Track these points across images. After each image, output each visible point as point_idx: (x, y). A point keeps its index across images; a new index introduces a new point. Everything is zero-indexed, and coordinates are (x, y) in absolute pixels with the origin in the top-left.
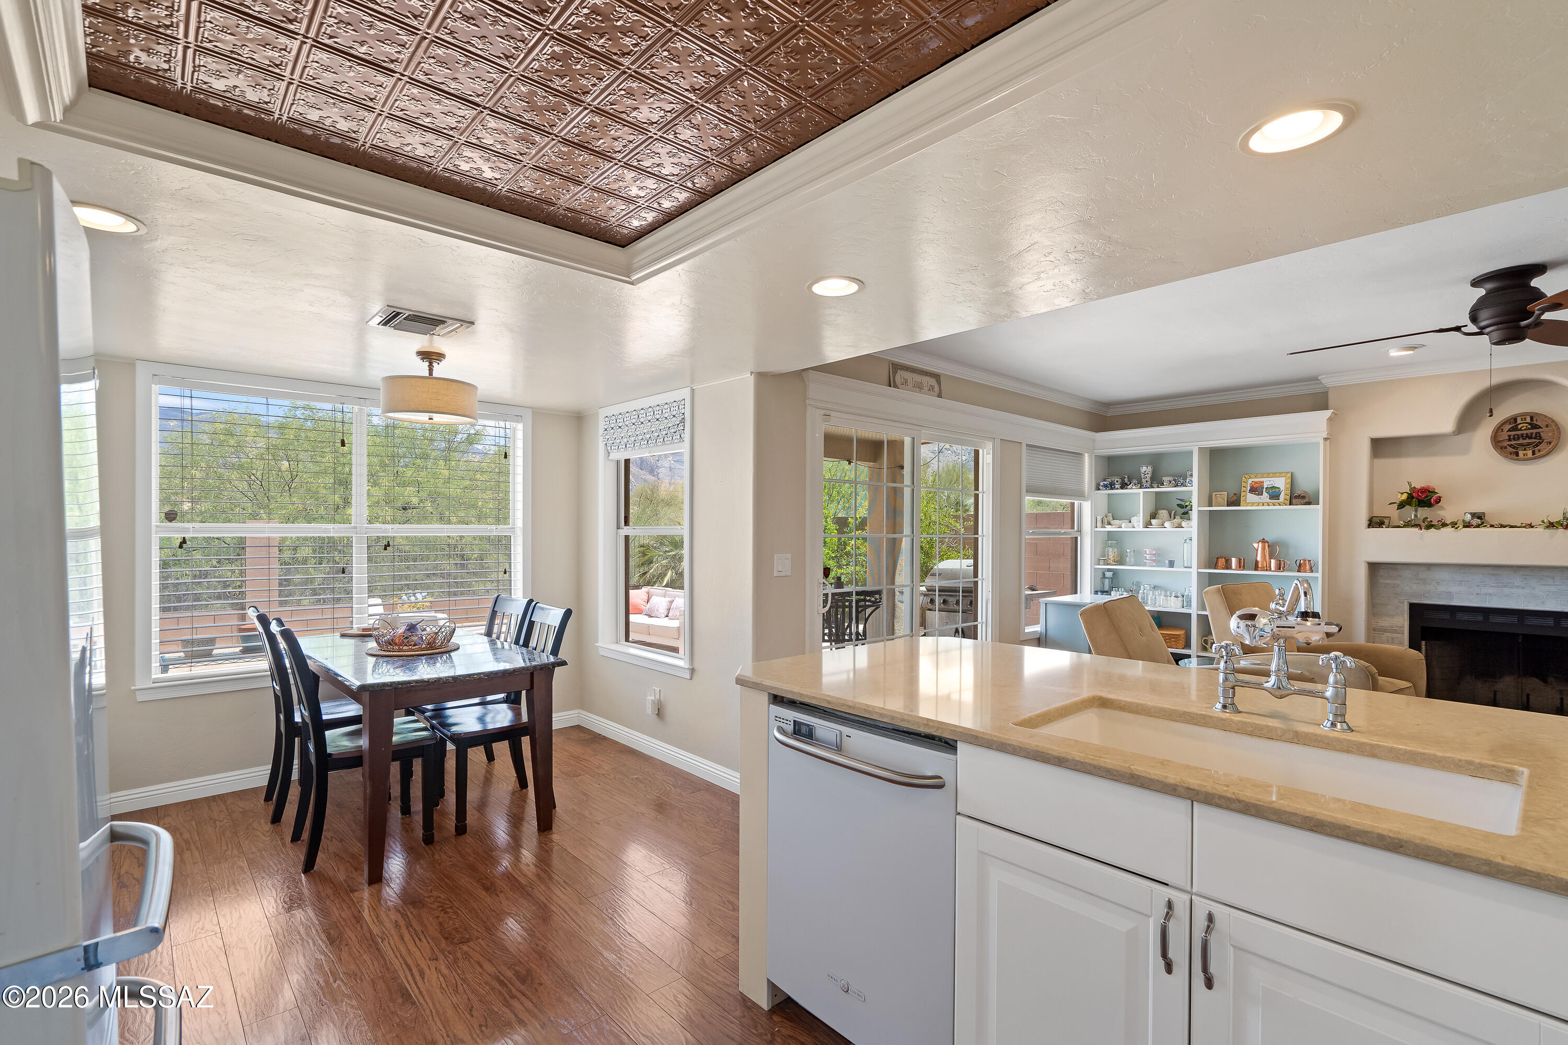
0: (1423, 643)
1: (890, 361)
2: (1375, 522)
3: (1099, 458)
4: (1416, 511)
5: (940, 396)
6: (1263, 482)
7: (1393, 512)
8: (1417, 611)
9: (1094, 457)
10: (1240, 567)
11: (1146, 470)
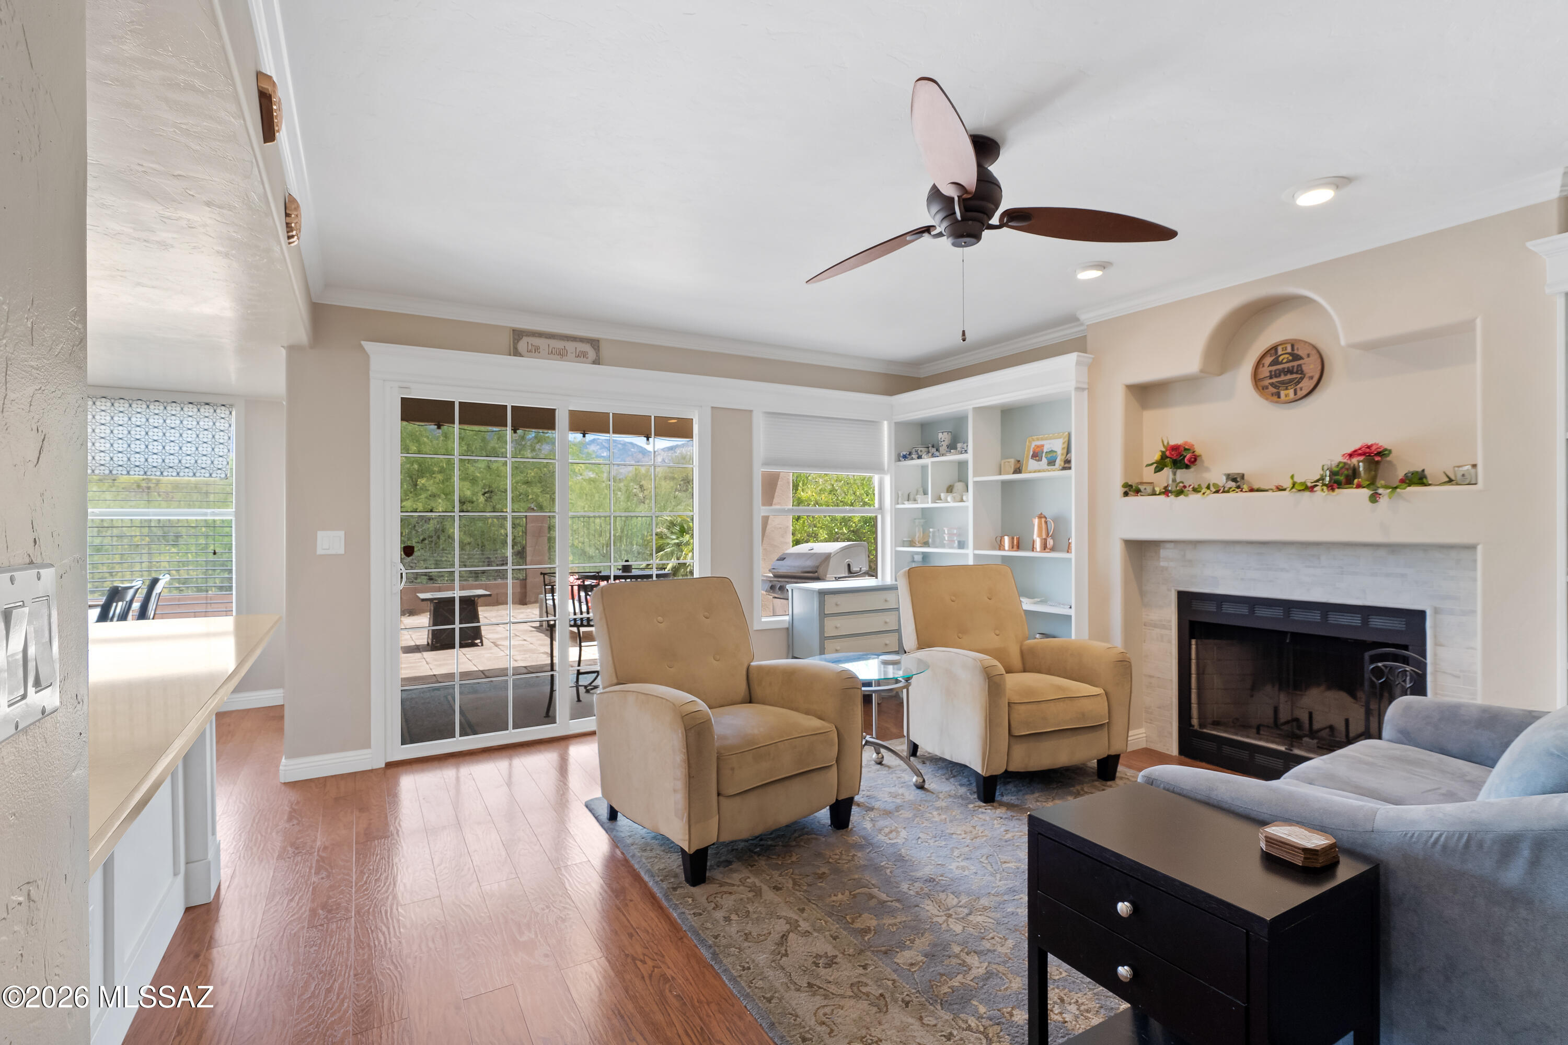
0: (1193, 642)
1: (510, 328)
2: (1130, 490)
3: (899, 425)
4: (1175, 474)
5: (597, 362)
6: (1043, 446)
7: (1149, 474)
8: (1186, 600)
9: (893, 425)
10: (1013, 548)
11: (944, 438)
